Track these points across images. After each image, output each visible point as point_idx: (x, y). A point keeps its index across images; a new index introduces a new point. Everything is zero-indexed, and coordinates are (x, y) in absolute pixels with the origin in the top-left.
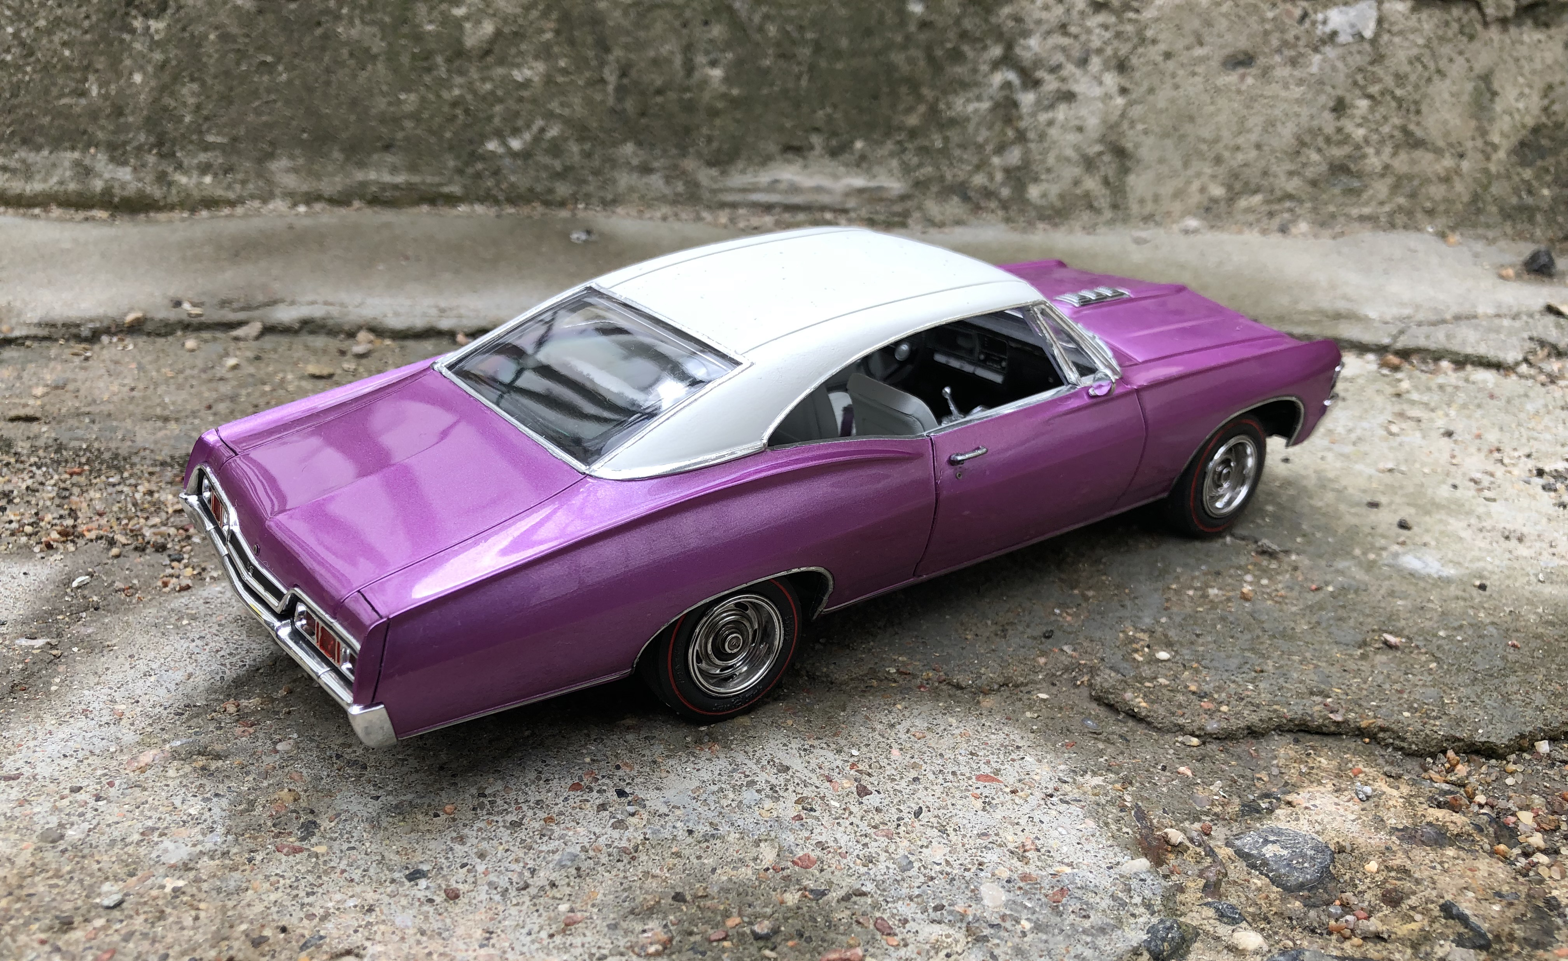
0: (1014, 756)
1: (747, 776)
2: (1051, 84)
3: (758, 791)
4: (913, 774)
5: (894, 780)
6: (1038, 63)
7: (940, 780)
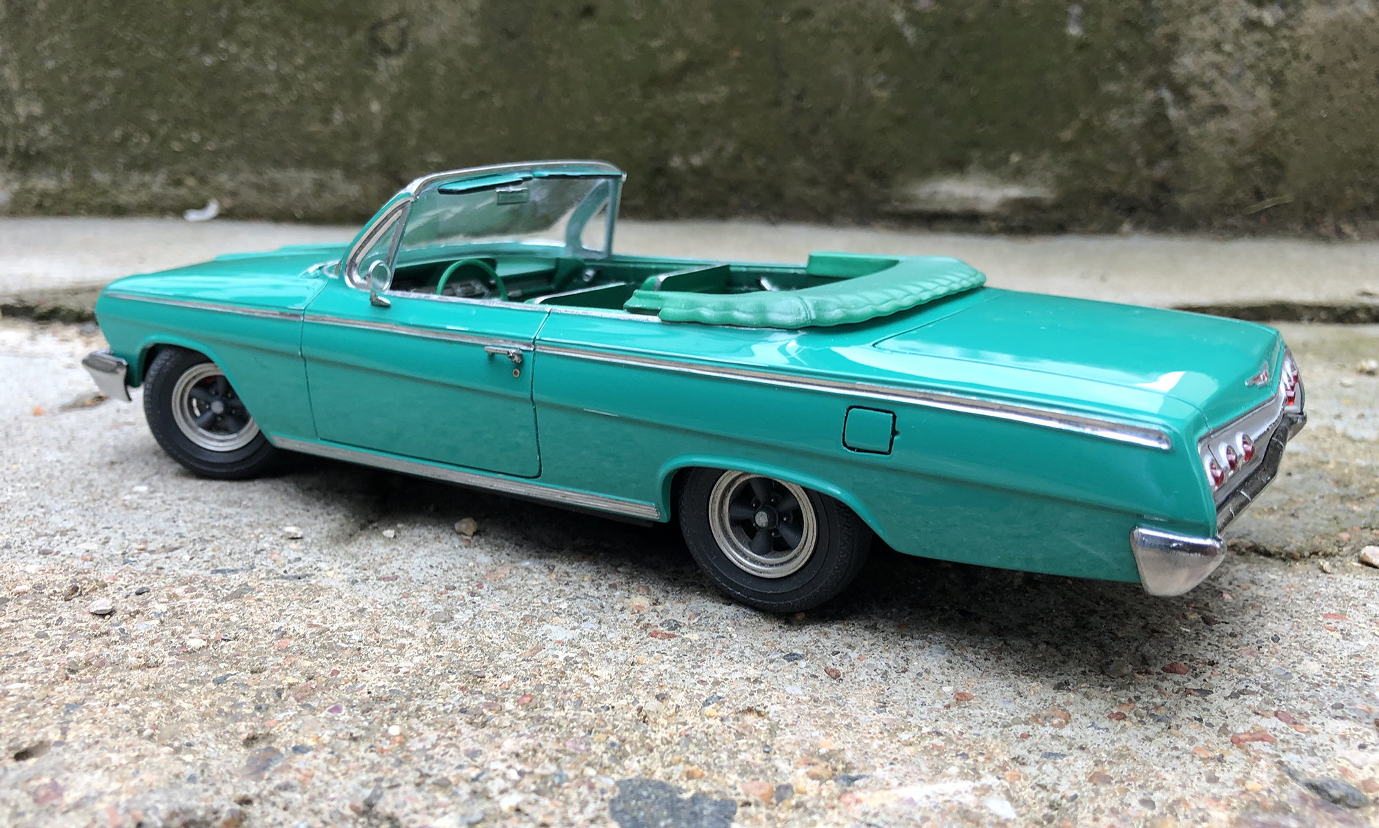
2: (1204, 98)
6: (1192, 79)
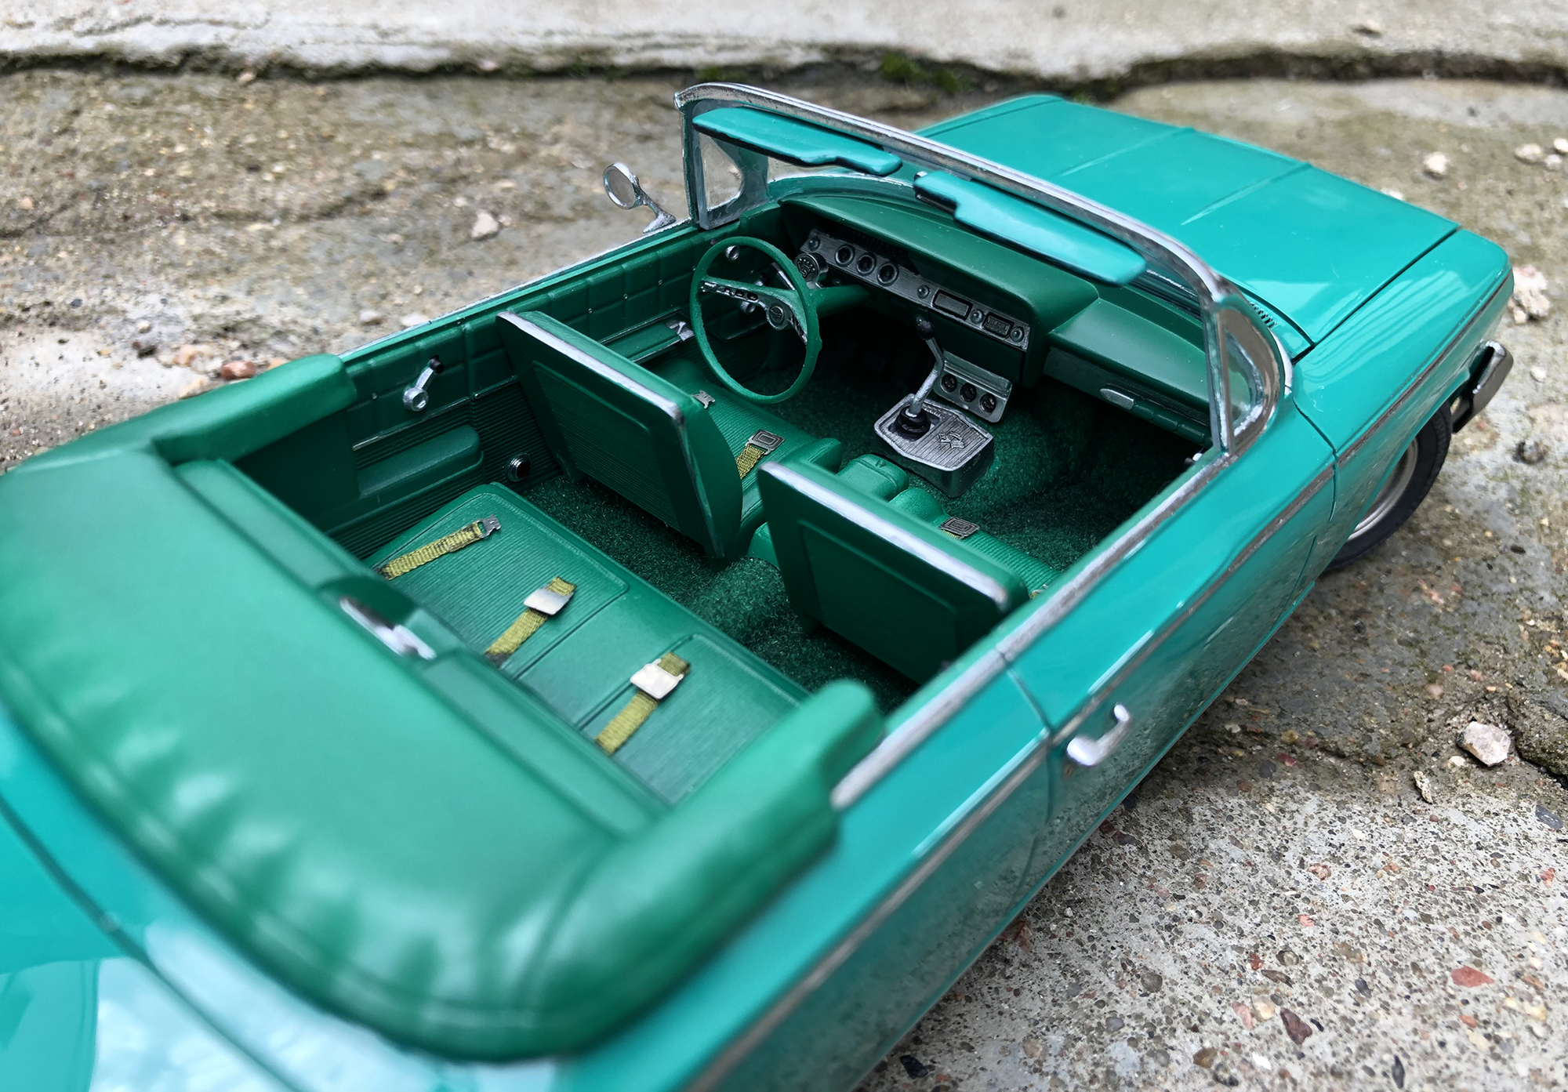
0: (1483, 916)
1: (1101, 1004)
3: (1133, 1042)
4: (1351, 972)
5: (1329, 992)
7: (1401, 989)
